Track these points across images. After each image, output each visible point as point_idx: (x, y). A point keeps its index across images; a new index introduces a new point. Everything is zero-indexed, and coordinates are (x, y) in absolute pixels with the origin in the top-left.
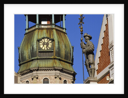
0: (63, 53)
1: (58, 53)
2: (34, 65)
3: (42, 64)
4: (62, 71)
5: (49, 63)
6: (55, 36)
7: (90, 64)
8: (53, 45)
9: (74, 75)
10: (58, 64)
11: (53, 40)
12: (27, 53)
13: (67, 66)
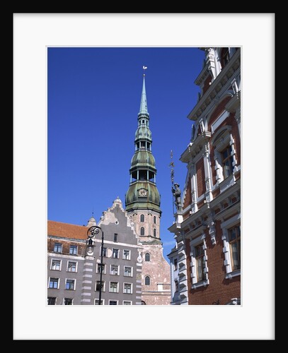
0: (154, 199)
1: (151, 199)
2: (135, 206)
3: (140, 205)
4: (152, 210)
5: (145, 205)
6: (149, 187)
7: (178, 203)
8: (147, 194)
9: (160, 213)
10: (150, 206)
11: (147, 190)
12: (130, 198)
13: (156, 207)
